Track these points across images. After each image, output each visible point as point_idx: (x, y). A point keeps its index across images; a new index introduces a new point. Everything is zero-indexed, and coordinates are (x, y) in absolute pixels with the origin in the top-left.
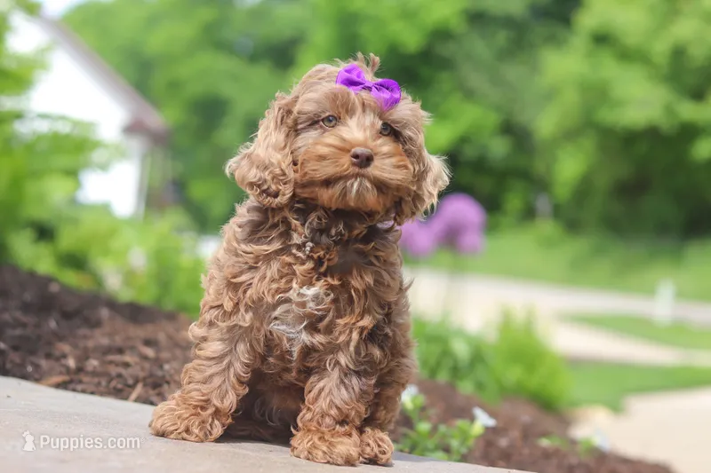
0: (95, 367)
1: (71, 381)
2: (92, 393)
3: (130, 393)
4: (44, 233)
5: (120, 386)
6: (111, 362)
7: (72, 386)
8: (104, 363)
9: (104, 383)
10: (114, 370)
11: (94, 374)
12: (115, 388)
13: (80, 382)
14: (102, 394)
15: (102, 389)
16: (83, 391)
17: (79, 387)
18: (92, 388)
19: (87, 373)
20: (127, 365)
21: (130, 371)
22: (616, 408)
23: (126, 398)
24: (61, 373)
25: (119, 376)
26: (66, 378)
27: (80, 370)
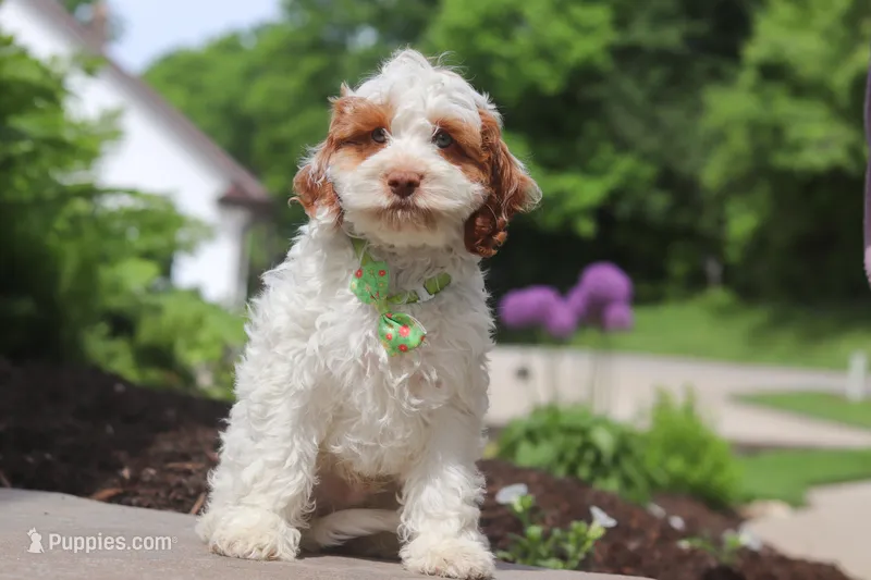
0: (152, 476)
1: (125, 494)
2: (149, 507)
3: (193, 505)
4: (122, 325)
5: (179, 497)
6: (171, 470)
7: (127, 499)
8: (162, 471)
9: (162, 494)
10: (174, 480)
11: (152, 484)
12: (175, 499)
13: (136, 494)
14: (160, 507)
15: (160, 501)
16: (139, 505)
17: (134, 501)
18: (149, 501)
19: (144, 484)
20: (188, 473)
21: (192, 478)
22: (797, 503)
23: (187, 511)
24: (114, 486)
25: (180, 485)
26: (120, 490)
27: (135, 480)
